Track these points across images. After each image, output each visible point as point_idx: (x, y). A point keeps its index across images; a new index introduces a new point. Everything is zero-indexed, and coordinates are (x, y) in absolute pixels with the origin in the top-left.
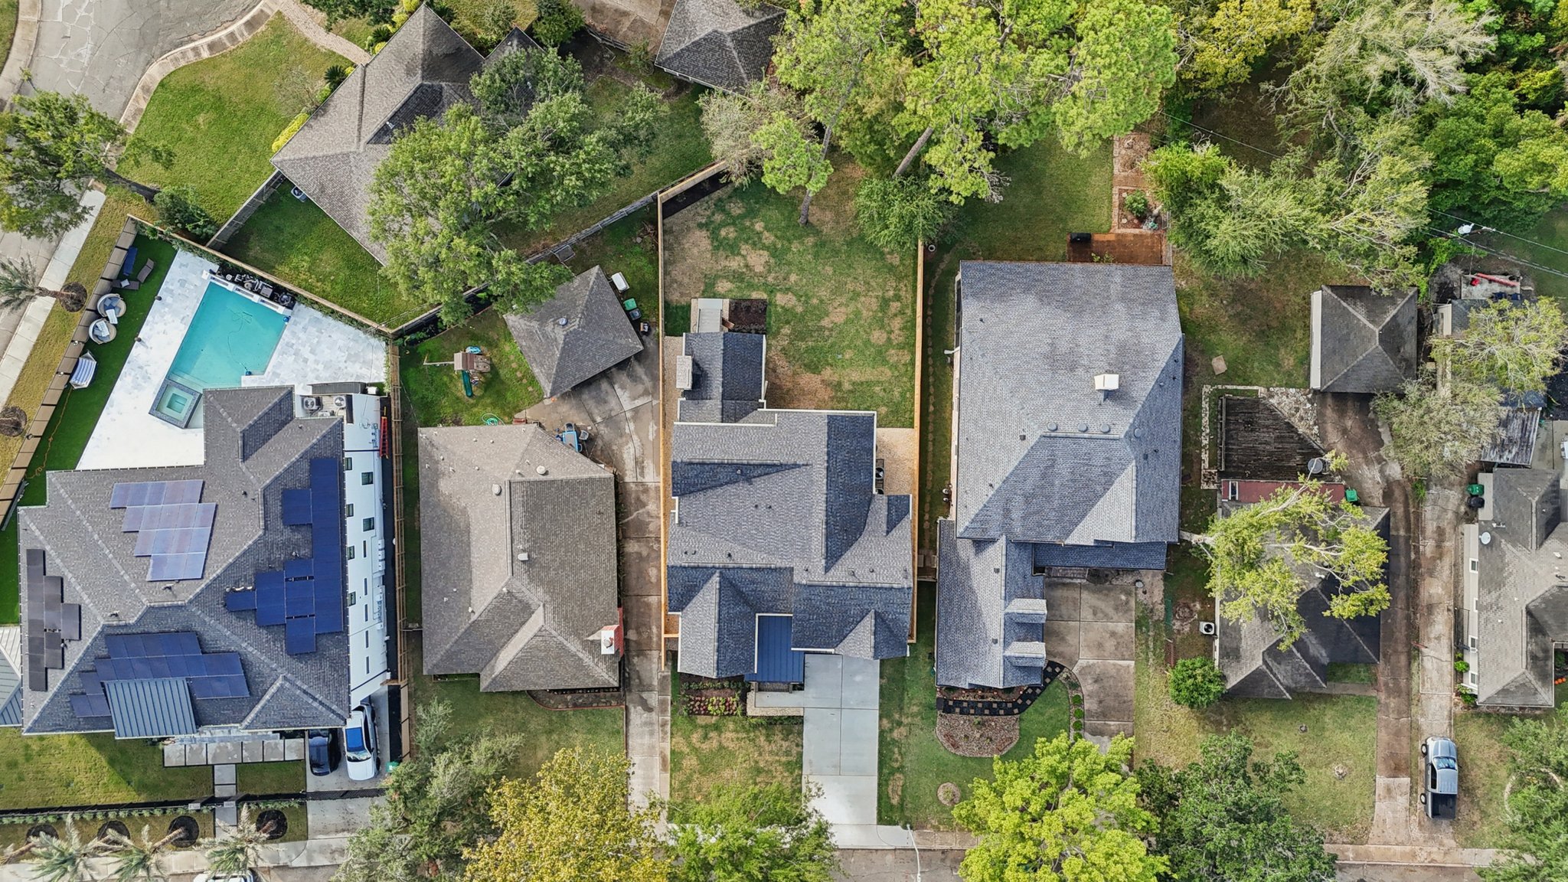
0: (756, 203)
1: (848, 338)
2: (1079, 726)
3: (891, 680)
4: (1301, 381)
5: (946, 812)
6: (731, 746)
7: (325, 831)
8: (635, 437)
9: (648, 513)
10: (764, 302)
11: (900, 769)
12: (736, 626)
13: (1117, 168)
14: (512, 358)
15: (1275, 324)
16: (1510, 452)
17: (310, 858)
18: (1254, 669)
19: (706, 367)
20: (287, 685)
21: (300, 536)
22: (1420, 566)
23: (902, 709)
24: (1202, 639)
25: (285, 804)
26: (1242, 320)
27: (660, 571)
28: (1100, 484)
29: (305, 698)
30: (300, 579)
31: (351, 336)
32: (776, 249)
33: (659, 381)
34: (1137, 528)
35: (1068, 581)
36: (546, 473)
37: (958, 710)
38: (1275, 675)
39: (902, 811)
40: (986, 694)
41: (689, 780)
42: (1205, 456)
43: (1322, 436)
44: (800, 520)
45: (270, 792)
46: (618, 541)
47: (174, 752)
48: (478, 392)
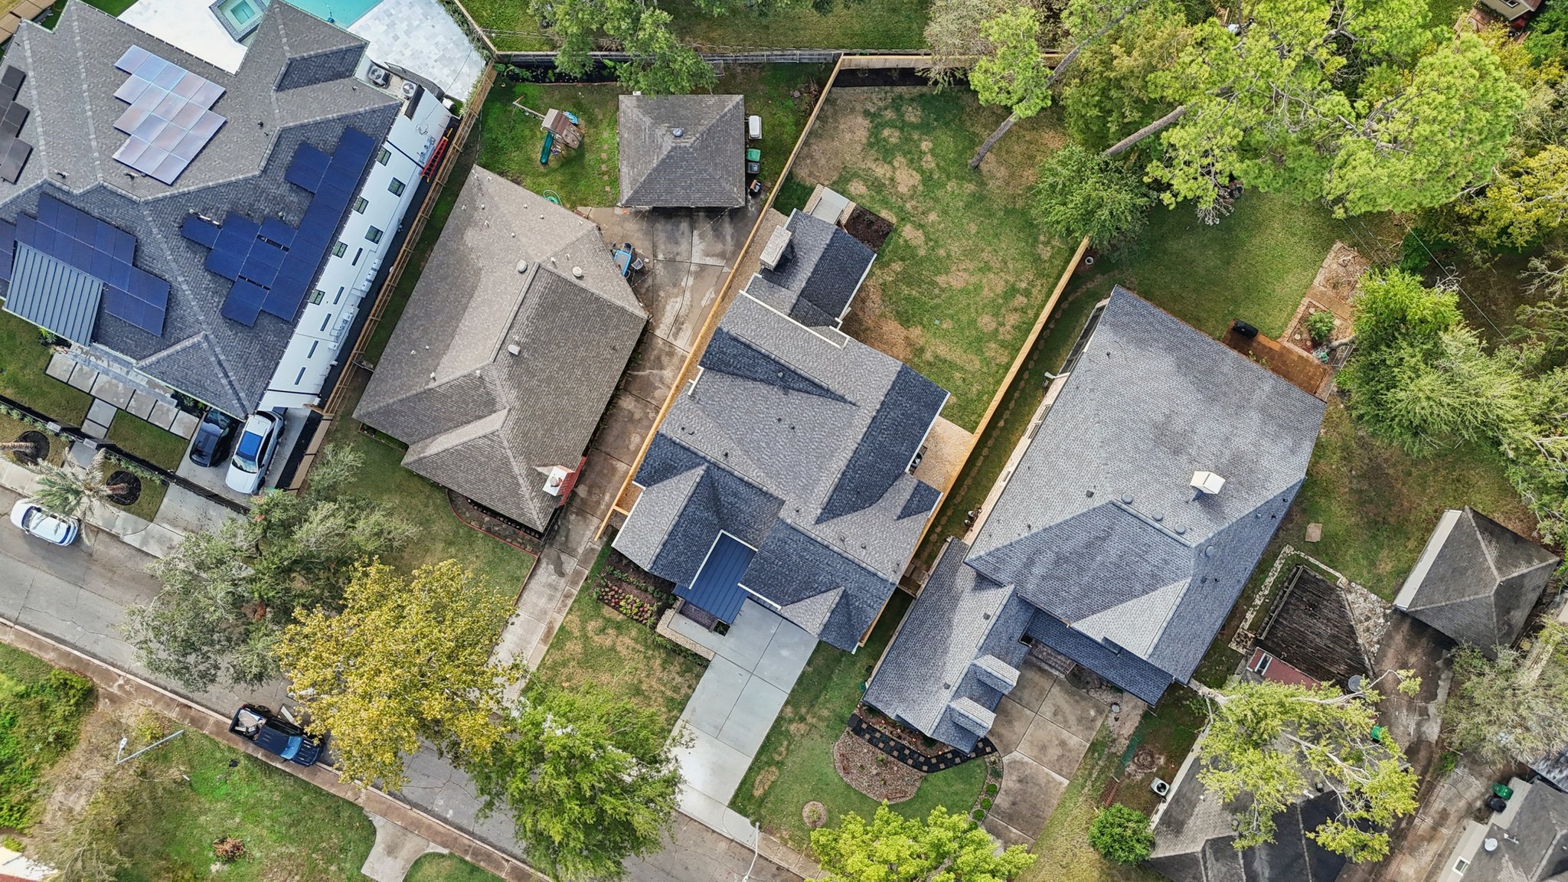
0: (936, 120)
1: (956, 308)
2: (979, 817)
3: (818, 672)
4: (1387, 592)
5: (803, 830)
6: (624, 652)
7: (174, 523)
8: (688, 294)
9: (661, 380)
10: (890, 225)
11: (780, 764)
12: (695, 530)
13: (1319, 279)
14: (606, 147)
15: (1392, 520)
16: (1561, 772)
17: (145, 541)
18: (1188, 851)
19: (800, 254)
20: (205, 345)
21: (296, 200)
22: (1405, 838)
23: (813, 706)
24: (1149, 795)
25: (147, 475)
26: (1361, 500)
27: (643, 441)
28: (1142, 582)
29: (217, 369)
30: (274, 244)
31: (454, 38)
32: (930, 178)
33: (742, 249)
34: (1156, 647)
35: (1047, 667)
36: (580, 278)
37: (867, 736)
38: (1206, 869)
39: (760, 806)
40: (903, 735)
41: (564, 664)
42: (1250, 616)
43: (1379, 658)
44: (817, 458)
45: (137, 454)
46: (617, 388)
47: (62, 363)
48: (553, 164)
